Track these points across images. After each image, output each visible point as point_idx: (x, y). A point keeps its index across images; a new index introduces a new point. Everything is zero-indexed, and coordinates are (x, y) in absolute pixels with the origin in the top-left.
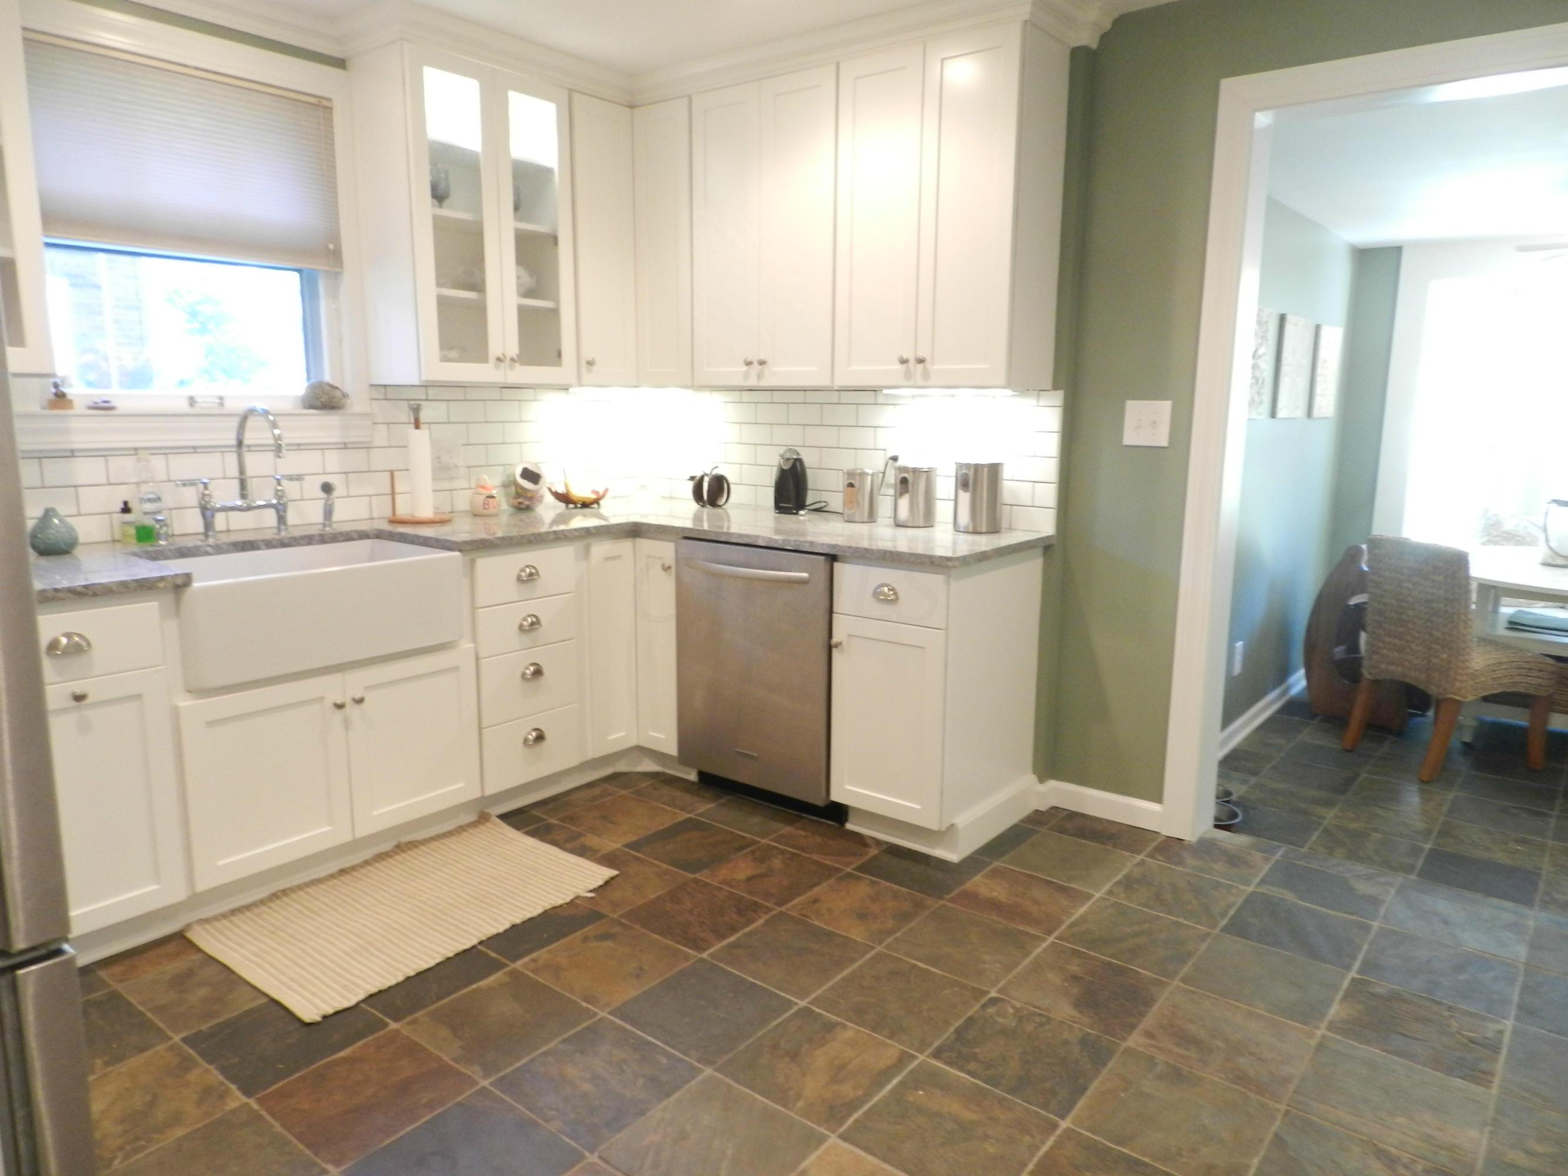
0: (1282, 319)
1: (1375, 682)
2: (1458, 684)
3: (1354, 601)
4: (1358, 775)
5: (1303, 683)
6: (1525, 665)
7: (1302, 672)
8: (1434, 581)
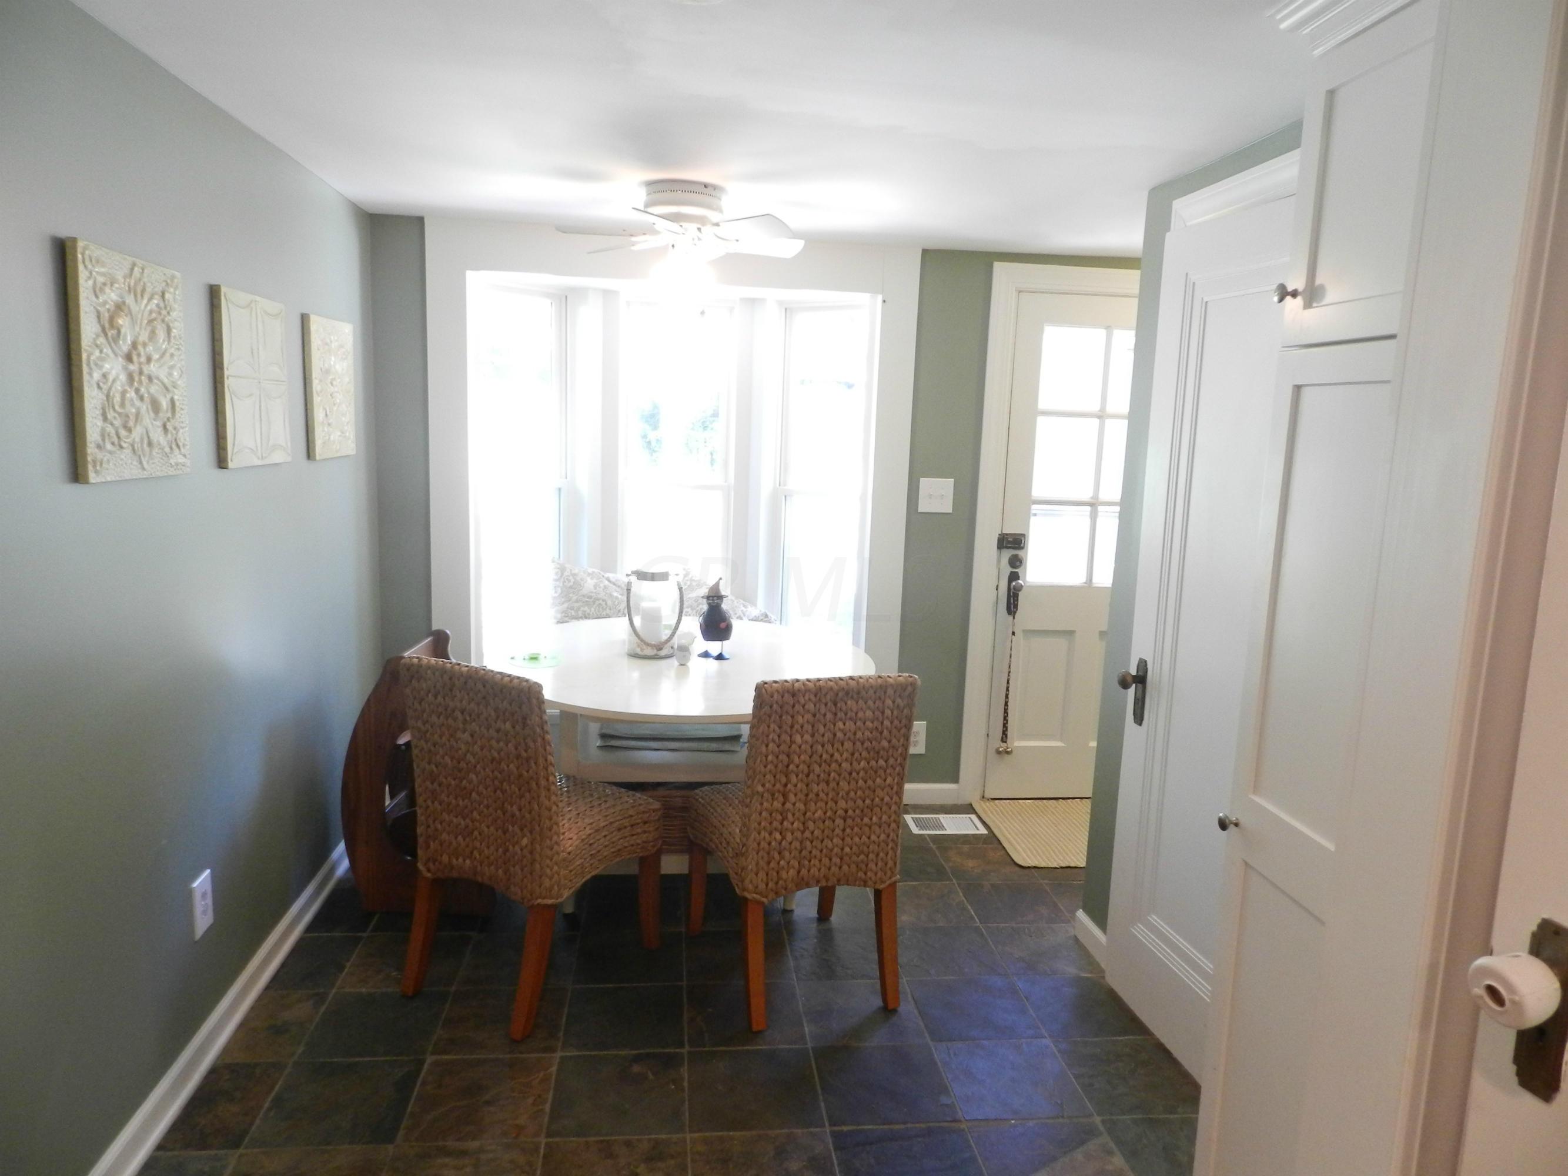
0: (214, 294)
1: (438, 883)
2: (547, 883)
3: (402, 740)
4: (421, 1063)
5: (345, 864)
6: (626, 822)
7: (341, 847)
8: (498, 731)
